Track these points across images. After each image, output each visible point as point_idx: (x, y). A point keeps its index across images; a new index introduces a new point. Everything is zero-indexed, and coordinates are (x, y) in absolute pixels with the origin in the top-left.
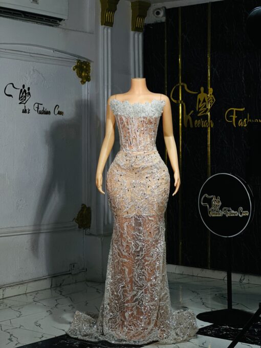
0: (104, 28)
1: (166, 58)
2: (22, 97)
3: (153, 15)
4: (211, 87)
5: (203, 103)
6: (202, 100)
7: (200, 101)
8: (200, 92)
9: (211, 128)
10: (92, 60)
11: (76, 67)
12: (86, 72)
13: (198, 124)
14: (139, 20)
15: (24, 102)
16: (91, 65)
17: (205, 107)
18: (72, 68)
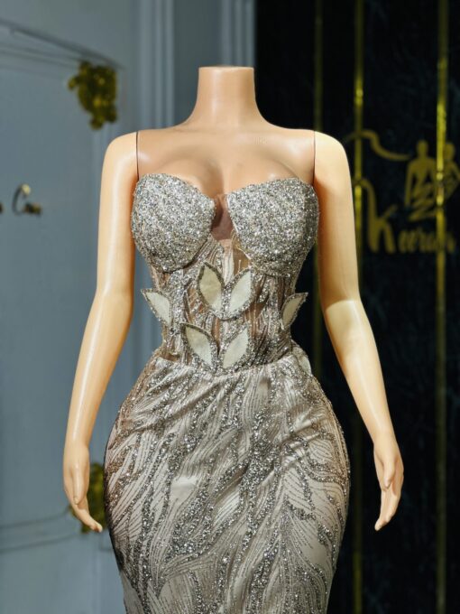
4: (446, 141)
5: (424, 184)
6: (421, 177)
7: (415, 181)
8: (415, 156)
11: (78, 80)
12: (103, 97)
13: (411, 243)
16: (119, 77)
17: (431, 196)
18: (65, 83)
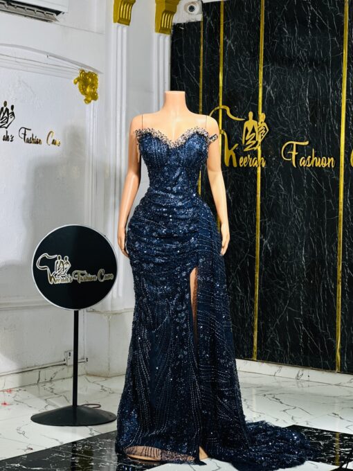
0: (118, 26)
1: (201, 71)
2: (2, 118)
3: (184, 12)
4: (262, 112)
5: (251, 133)
6: (250, 130)
7: (247, 131)
8: (247, 119)
9: (262, 169)
10: (101, 71)
11: (79, 80)
12: (91, 87)
13: (245, 162)
14: (165, 18)
15: (6, 125)
16: (99, 77)
17: (254, 139)
18: (73, 81)
